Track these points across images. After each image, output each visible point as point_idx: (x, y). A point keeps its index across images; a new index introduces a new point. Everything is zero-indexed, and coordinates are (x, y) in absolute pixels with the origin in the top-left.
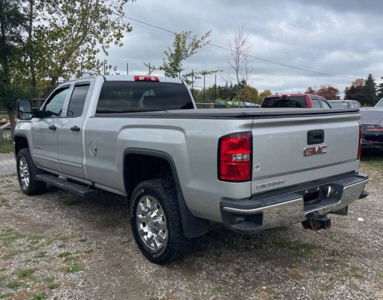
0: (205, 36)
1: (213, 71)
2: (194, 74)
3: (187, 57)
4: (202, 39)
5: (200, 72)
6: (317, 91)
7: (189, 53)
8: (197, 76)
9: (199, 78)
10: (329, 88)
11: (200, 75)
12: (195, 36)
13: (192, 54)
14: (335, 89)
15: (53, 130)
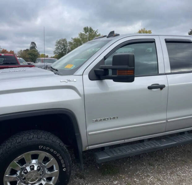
15: (159, 89)
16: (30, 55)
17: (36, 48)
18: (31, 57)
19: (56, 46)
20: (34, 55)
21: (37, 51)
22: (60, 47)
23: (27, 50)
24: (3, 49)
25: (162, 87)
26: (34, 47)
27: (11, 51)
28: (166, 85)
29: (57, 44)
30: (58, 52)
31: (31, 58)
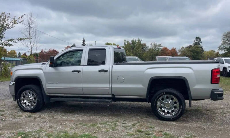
0: (21, 17)
1: (25, 38)
2: (13, 40)
3: (9, 29)
4: (19, 19)
5: (17, 39)
6: (47, 52)
7: (10, 26)
8: (14, 41)
9: (15, 42)
10: (53, 50)
11: (17, 41)
12: (14, 17)
13: (12, 27)
14: (57, 51)
15: (77, 72)
16: (192, 53)
17: (200, 44)
18: (193, 54)
19: (223, 41)
20: (196, 52)
21: (201, 47)
22: (227, 41)
23: (190, 46)
24: (164, 47)
25: (79, 72)
26: (199, 42)
27: (173, 48)
28: (81, 71)
29: (224, 37)
30: (224, 48)
31: (193, 56)
